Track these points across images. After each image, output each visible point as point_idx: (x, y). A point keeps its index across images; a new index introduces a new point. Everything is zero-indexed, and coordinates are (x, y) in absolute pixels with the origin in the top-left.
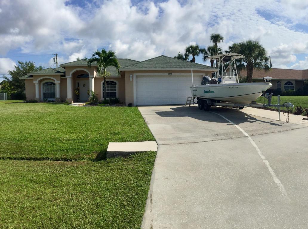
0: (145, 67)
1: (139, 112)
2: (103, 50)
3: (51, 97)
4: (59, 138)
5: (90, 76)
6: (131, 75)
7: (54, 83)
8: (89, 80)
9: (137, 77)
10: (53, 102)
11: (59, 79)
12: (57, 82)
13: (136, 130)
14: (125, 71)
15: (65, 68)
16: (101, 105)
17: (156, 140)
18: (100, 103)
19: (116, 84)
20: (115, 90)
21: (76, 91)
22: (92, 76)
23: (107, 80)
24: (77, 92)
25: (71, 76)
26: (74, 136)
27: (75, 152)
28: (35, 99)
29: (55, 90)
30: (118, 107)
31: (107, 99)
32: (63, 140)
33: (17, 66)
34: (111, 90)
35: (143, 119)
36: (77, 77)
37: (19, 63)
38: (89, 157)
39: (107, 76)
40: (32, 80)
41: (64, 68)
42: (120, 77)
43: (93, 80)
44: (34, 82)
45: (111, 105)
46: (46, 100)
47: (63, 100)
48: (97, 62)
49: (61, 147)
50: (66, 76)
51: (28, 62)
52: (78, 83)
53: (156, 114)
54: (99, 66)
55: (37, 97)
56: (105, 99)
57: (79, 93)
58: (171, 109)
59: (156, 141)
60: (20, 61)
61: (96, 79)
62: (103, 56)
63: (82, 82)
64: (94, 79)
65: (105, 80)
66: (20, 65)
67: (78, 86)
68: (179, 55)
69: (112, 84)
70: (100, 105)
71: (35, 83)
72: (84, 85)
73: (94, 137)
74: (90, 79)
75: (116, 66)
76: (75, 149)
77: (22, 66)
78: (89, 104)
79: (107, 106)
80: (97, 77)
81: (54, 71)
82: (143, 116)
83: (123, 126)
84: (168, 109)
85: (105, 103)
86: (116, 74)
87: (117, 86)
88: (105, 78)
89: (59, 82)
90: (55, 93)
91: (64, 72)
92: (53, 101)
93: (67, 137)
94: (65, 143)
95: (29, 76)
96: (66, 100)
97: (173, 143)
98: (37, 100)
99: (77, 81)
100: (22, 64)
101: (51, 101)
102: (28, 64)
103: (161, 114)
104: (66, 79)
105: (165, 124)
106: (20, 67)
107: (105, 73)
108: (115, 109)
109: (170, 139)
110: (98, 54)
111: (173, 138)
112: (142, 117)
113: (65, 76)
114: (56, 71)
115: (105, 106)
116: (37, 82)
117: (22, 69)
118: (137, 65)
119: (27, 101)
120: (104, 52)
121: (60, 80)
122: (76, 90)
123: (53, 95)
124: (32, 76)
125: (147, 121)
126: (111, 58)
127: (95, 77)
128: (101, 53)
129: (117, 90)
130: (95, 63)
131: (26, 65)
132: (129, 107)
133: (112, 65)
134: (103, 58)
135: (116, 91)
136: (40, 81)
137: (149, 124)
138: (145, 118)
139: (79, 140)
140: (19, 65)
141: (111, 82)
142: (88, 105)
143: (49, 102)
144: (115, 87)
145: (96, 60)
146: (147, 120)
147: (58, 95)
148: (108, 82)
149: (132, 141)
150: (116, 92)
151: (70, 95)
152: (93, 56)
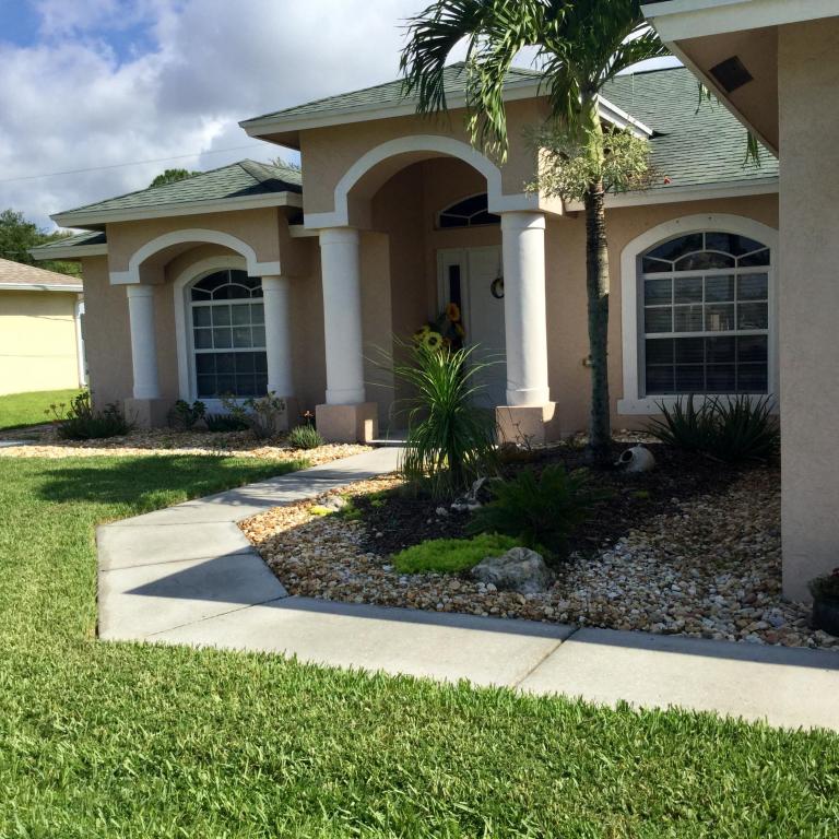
11: (275, 245)
12: (263, 266)
15: (299, 149)
19: (764, 260)
21: (427, 335)
22: (518, 203)
25: (341, 215)
41: (294, 141)
44: (116, 278)
52: (455, 272)
67: (455, 295)
69: (731, 264)
71: (123, 287)
72: (500, 284)
74: (506, 224)
87: (776, 273)
89: (275, 267)
113: (299, 217)
114: (250, 183)
116: (132, 275)
121: (277, 251)
123: (248, 373)
141: (716, 238)
147: (277, 380)
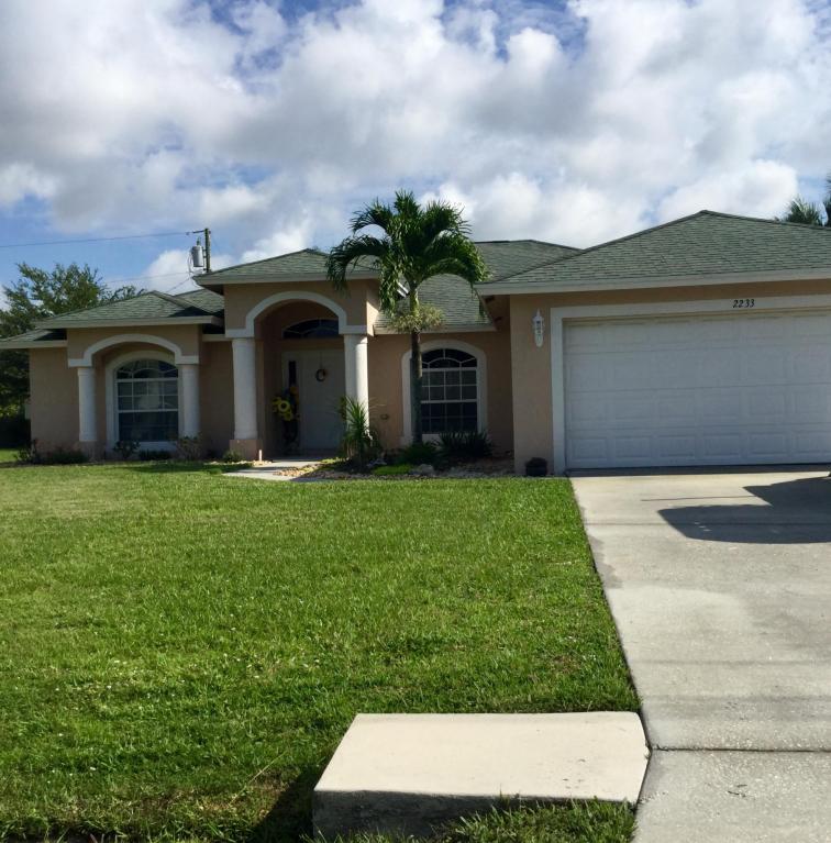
0: (609, 275)
1: (574, 506)
2: (400, 199)
3: (157, 436)
4: (81, 683)
5: (343, 328)
6: (539, 318)
7: (171, 367)
8: (342, 347)
9: (568, 323)
10: (163, 461)
11: (195, 345)
12: (185, 360)
13: (536, 625)
14: (507, 297)
15: (222, 294)
16: (394, 469)
17: (646, 705)
18: (391, 460)
19: (474, 363)
20: (472, 392)
21: (280, 402)
22: (357, 329)
23: (424, 348)
24: (284, 406)
25: (249, 330)
26: (174, 667)
27: (148, 781)
28: (75, 448)
29: (176, 398)
30: (474, 482)
31: (426, 437)
32: (104, 698)
33: (14, 290)
34: (453, 393)
35: (589, 548)
36: (287, 335)
37: (27, 273)
38: (227, 814)
39: (423, 327)
40: (62, 351)
41: (219, 289)
42: (492, 329)
43: (362, 349)
44: (72, 363)
45: (442, 470)
46: (131, 451)
47: (213, 450)
48: (375, 258)
49: (70, 743)
50: (227, 331)
51: (66, 267)
52: (292, 365)
53: (660, 519)
54: (387, 275)
55: (86, 433)
56: (418, 437)
57: (295, 409)
58: (749, 489)
59: (639, 712)
60: (31, 266)
61: (375, 342)
62: (402, 229)
63: (308, 357)
64: (365, 340)
65: (415, 347)
66: (32, 283)
67: (293, 378)
68: (796, 209)
69: (457, 365)
70: (386, 469)
71: (76, 369)
72: (322, 372)
73: (292, 672)
74: (347, 341)
75: (469, 271)
76: (153, 757)
77: (37, 289)
78: (338, 467)
79: (424, 475)
80: (381, 331)
81: (170, 309)
82: (591, 532)
83: (471, 595)
84: (729, 489)
85: (415, 459)
86: (473, 317)
87: (481, 371)
88: (414, 335)
89: (195, 359)
90: (177, 413)
91: (220, 315)
92: (163, 456)
93: (133, 672)
94: (104, 717)
95: (46, 333)
96: (227, 448)
97: (749, 744)
98: (83, 450)
99: (288, 356)
100: (38, 277)
101: (154, 453)
102: (69, 276)
103: (690, 521)
104: (228, 345)
105: (707, 587)
106: (29, 293)
107: (417, 312)
108: (454, 490)
109: (731, 706)
110: (380, 217)
111: (753, 699)
112: (584, 536)
113: (221, 330)
114: (178, 309)
115: (410, 474)
116: (87, 360)
117: (39, 303)
118: (569, 264)
119: (38, 456)
120: (406, 205)
121: (197, 349)
122: (283, 399)
123: (166, 424)
124: (59, 334)
125: (610, 568)
126: (442, 234)
127: (370, 332)
128: (395, 212)
129: (478, 396)
130: (366, 262)
131: (58, 285)
132: (528, 480)
133: (450, 269)
134: (405, 237)
135: (475, 397)
136: (102, 359)
137: (616, 583)
138: (599, 542)
139: (190, 692)
140: (26, 285)
141: (450, 352)
142: (328, 474)
143: (145, 457)
144: (471, 377)
145: (371, 247)
146: (606, 559)
147: (188, 426)
148: (429, 356)
149: (495, 702)
150: (474, 405)
151: (245, 422)
152: (358, 226)
